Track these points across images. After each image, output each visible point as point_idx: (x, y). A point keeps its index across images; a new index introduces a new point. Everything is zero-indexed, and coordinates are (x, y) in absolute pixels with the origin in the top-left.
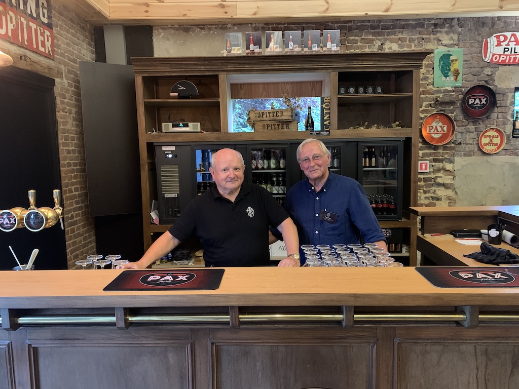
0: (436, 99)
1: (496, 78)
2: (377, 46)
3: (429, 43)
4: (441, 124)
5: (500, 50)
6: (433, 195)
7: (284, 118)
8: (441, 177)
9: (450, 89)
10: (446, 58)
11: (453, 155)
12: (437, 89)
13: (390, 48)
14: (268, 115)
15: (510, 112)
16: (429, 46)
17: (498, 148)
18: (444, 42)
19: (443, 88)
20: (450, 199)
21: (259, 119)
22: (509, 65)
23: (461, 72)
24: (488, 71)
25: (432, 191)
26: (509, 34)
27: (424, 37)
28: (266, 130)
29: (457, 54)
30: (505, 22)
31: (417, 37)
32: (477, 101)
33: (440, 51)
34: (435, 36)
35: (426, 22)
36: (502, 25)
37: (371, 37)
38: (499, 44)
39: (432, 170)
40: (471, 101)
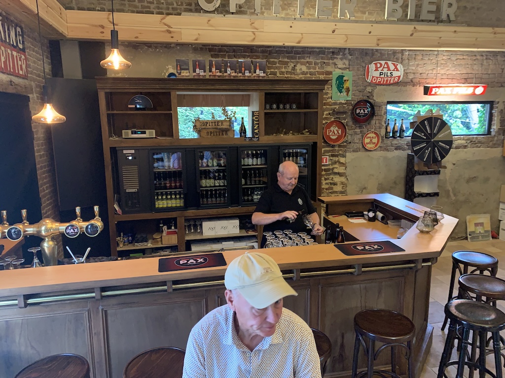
0: (334, 110)
1: (375, 95)
2: (291, 67)
3: (328, 67)
4: (337, 128)
5: (377, 74)
6: (332, 182)
7: (224, 127)
8: (337, 168)
9: (343, 102)
10: (340, 78)
11: (345, 151)
12: (334, 101)
13: (301, 69)
14: (211, 124)
15: (384, 120)
16: (329, 69)
17: (376, 146)
18: (339, 66)
19: (339, 101)
20: (342, 184)
21: (203, 127)
22: (384, 85)
23: (351, 89)
24: (369, 89)
25: (330, 179)
26: (383, 62)
27: (326, 61)
28: (209, 136)
29: (348, 75)
30: (381, 53)
31: (320, 61)
32: (362, 111)
33: (337, 73)
34: (333, 61)
35: (327, 50)
36: (379, 55)
37: (286, 60)
38: (376, 70)
39: (330, 163)
40: (358, 111)
